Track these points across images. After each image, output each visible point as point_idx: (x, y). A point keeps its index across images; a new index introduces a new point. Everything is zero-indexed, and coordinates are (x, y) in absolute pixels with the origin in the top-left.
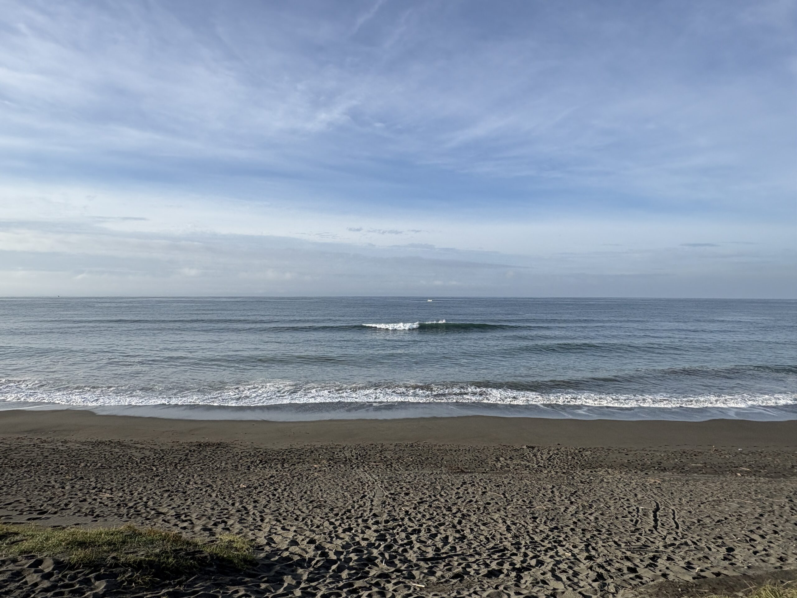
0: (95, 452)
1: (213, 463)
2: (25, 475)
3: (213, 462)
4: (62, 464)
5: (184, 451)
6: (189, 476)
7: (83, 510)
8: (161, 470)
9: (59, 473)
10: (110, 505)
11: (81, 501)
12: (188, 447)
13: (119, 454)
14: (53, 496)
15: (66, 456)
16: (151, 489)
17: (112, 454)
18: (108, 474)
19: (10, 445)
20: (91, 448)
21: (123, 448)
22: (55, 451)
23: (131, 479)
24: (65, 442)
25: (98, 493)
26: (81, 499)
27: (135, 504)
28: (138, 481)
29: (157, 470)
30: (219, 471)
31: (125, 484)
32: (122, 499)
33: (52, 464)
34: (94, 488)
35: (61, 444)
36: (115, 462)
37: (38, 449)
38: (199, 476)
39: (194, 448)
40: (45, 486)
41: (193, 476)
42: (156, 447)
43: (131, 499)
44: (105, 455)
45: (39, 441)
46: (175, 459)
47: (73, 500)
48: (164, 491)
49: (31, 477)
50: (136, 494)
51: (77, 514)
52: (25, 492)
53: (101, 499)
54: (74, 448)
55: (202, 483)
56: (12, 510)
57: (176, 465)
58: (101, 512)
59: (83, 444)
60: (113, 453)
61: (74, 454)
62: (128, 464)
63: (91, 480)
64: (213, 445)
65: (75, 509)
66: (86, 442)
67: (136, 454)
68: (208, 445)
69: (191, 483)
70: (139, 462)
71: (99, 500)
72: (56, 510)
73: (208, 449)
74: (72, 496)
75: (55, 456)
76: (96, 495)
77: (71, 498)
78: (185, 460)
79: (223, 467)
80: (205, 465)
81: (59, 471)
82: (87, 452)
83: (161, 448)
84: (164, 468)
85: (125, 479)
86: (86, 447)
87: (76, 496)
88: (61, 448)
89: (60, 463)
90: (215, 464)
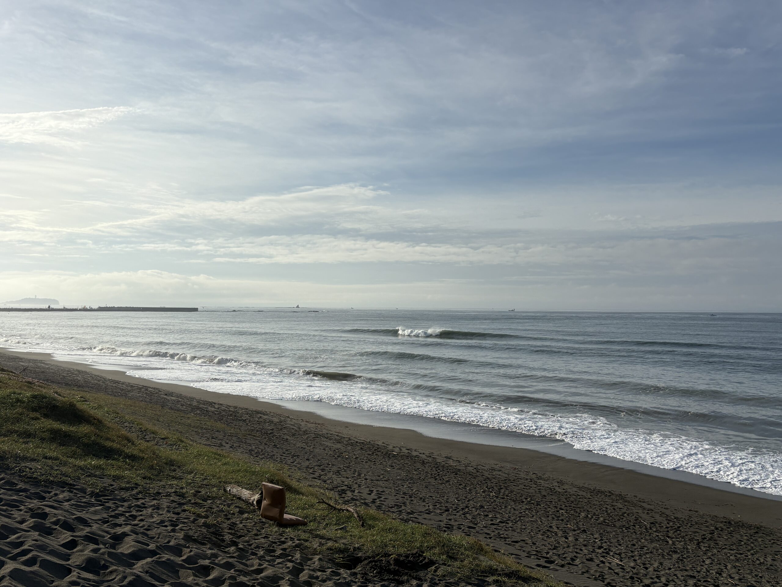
0: (595, 502)
1: (752, 554)
2: (527, 512)
3: (752, 552)
4: (562, 509)
5: (707, 527)
6: (720, 564)
7: (592, 572)
8: (679, 545)
9: (560, 519)
10: (621, 574)
11: (587, 560)
12: (713, 522)
13: (624, 511)
14: (557, 545)
15: (565, 500)
16: (670, 569)
17: (614, 509)
18: (614, 533)
19: (508, 474)
20: (589, 496)
21: (626, 504)
22: (552, 491)
23: (642, 548)
24: (561, 483)
25: (604, 554)
26: (587, 557)
27: (653, 583)
28: (651, 553)
29: (674, 543)
30: (764, 568)
31: (636, 553)
32: (635, 571)
33: (551, 506)
34: (600, 548)
35: (556, 484)
36: (619, 520)
37: (535, 486)
38: (735, 567)
39: (722, 525)
40: (548, 530)
41: (726, 566)
42: (668, 512)
43: (646, 575)
44: (607, 508)
45: (534, 476)
46: (697, 534)
47: (578, 555)
48: (688, 576)
49: (533, 516)
50: (651, 569)
51: (586, 575)
52: (529, 533)
53: (610, 563)
54: (572, 493)
55: (740, 579)
56: (520, 550)
57: (698, 544)
58: (613, 580)
59: (580, 488)
60: (616, 507)
61: (572, 499)
62: (634, 526)
63: (596, 536)
64: (750, 527)
65: (583, 567)
66: (583, 487)
67: (644, 516)
68: (740, 525)
69: (724, 575)
70: (648, 527)
71: (607, 564)
72: (563, 562)
73: (743, 531)
74: (578, 551)
75: (553, 497)
76: (603, 557)
77: (576, 553)
78: (710, 539)
79: (769, 564)
80: (741, 554)
81: (559, 517)
82: (586, 500)
83: (675, 515)
84: (681, 543)
85: (634, 545)
86: (584, 494)
87: (581, 552)
88: (557, 489)
89: (559, 507)
90: (756, 556)
